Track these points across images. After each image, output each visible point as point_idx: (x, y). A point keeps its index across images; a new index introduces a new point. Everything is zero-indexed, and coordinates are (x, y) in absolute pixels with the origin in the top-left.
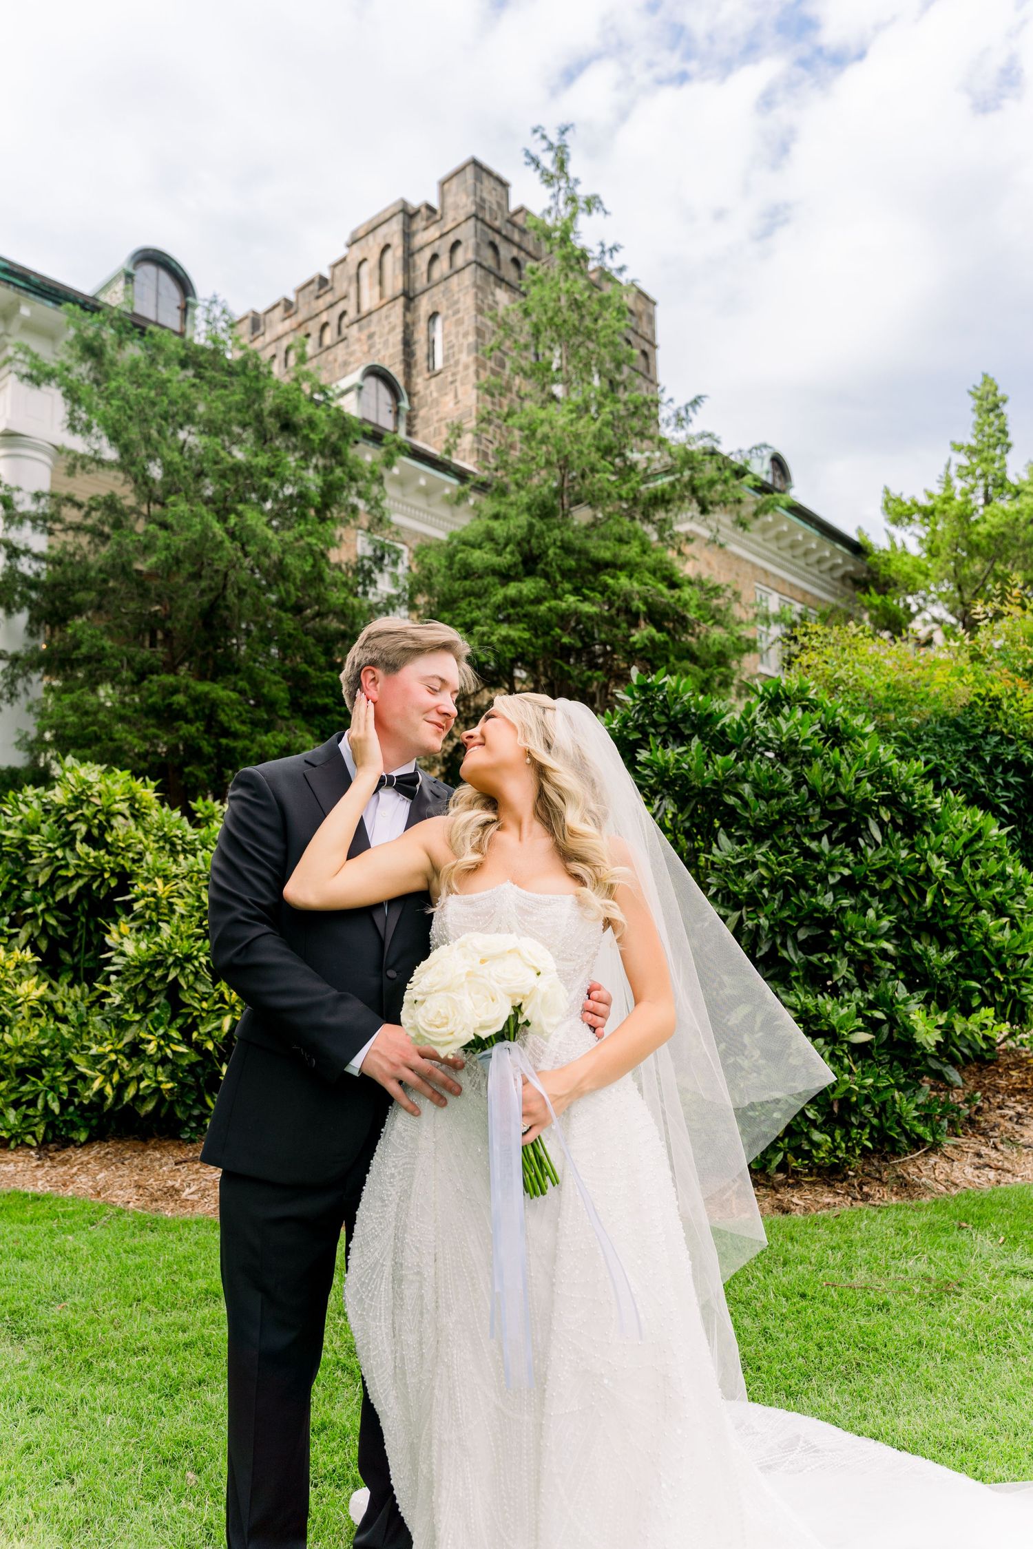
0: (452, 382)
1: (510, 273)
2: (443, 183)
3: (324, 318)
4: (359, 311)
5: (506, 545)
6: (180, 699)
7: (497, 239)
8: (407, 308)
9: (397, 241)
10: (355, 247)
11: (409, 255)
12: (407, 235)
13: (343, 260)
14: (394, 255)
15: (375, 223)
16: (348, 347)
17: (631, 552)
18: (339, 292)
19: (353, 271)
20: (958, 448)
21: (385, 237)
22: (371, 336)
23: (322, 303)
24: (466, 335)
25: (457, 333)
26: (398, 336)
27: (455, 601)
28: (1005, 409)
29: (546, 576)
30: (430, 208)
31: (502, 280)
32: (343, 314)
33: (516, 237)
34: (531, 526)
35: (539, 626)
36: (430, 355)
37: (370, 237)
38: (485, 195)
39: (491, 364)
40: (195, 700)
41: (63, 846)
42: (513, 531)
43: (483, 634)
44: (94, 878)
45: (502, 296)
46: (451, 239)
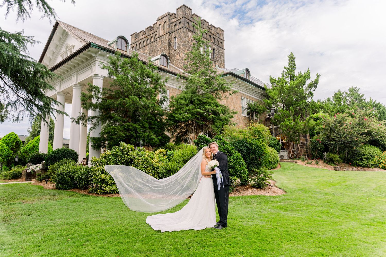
0: (179, 52)
1: (192, 28)
2: (177, 9)
3: (152, 35)
4: (159, 35)
5: (187, 99)
6: (131, 127)
7: (189, 21)
8: (169, 35)
9: (167, 21)
10: (158, 21)
11: (170, 24)
12: (170, 20)
13: (156, 23)
14: (167, 24)
15: (163, 16)
16: (157, 42)
17: (210, 100)
18: (155, 31)
19: (158, 26)
20: (285, 68)
21: (165, 19)
22: (162, 41)
23: (151, 32)
24: (182, 42)
25: (180, 42)
26: (167, 42)
27: (178, 109)
28: (295, 60)
29: (194, 105)
30: (175, 14)
31: (190, 30)
32: (156, 35)
33: (193, 21)
34: (192, 96)
35: (193, 114)
36: (175, 46)
37: (162, 19)
38: (186, 12)
39: (187, 48)
40: (133, 127)
41: (122, 155)
42: (188, 97)
43: (183, 116)
44: (127, 159)
45: (190, 34)
46: (179, 21)
